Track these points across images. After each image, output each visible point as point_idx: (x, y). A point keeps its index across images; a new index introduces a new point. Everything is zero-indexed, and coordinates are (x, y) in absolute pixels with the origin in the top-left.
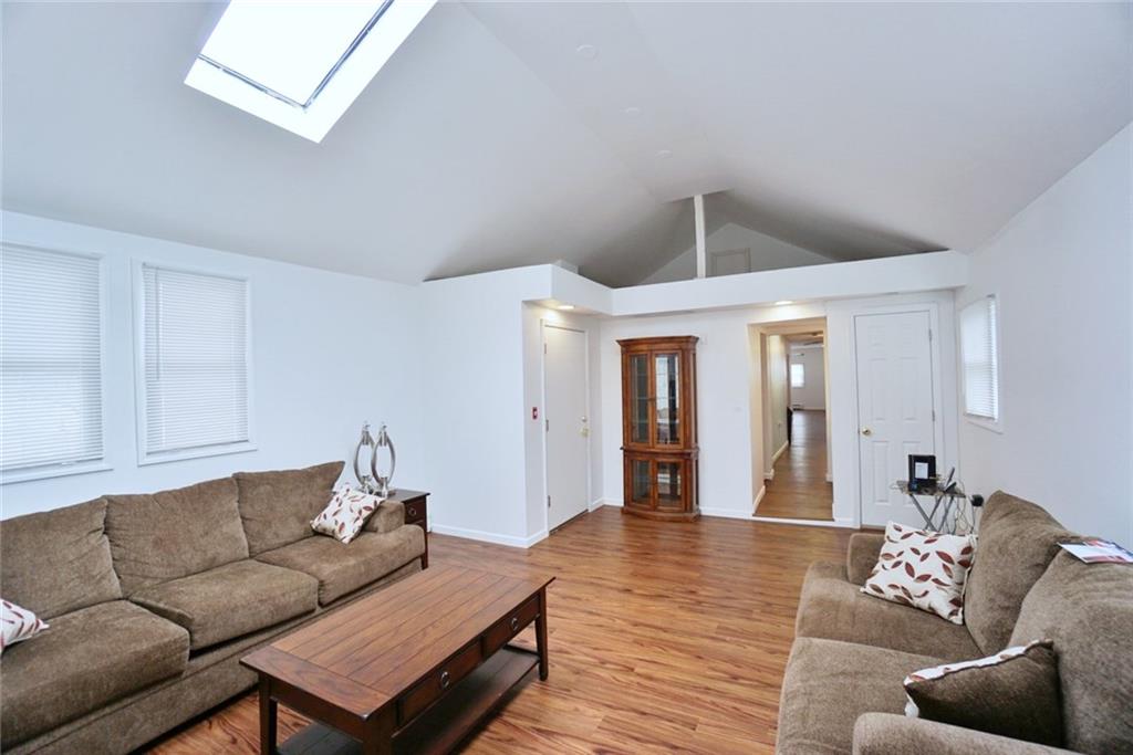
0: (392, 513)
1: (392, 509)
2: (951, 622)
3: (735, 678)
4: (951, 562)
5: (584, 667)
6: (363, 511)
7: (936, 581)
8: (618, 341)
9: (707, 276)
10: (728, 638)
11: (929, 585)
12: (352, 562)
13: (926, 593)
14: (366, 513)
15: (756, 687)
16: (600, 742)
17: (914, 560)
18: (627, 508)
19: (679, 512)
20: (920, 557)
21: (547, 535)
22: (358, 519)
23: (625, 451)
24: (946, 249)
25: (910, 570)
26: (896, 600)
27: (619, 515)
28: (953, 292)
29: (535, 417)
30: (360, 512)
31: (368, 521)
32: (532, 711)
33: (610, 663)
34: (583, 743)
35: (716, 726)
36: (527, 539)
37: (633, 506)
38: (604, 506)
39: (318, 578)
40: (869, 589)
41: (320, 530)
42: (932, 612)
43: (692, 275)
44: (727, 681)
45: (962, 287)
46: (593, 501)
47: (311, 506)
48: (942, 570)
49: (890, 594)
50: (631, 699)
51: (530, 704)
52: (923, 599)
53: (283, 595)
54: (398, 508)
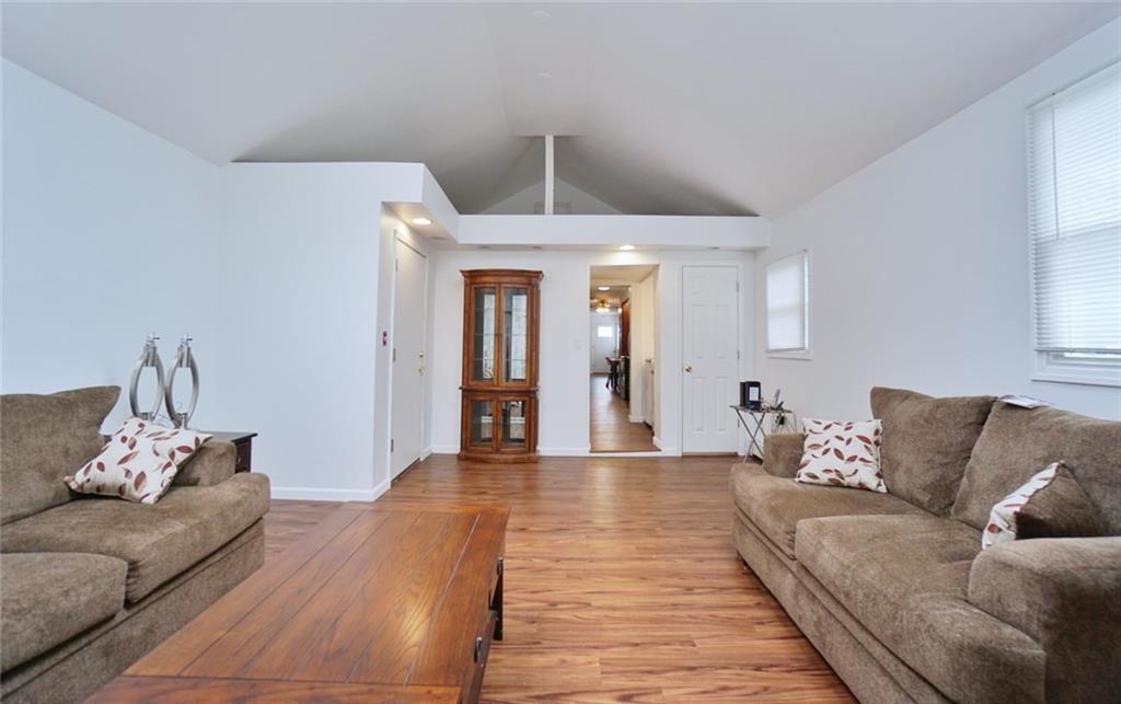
0: (221, 456)
1: (221, 451)
2: (878, 492)
3: (689, 590)
4: (870, 443)
5: (535, 614)
6: (178, 453)
7: (862, 460)
8: (462, 272)
9: (555, 213)
10: (654, 556)
11: (858, 463)
12: (179, 527)
13: (856, 471)
14: (181, 457)
15: (712, 593)
16: (617, 687)
17: (840, 445)
18: (464, 453)
19: (522, 452)
20: (844, 442)
21: (389, 487)
22: (169, 465)
23: (464, 391)
24: (756, 215)
25: (839, 454)
26: (830, 483)
27: (455, 461)
28: (754, 252)
29: (385, 343)
30: (172, 455)
31: (182, 468)
32: (514, 678)
33: (562, 603)
34: (600, 695)
35: (711, 637)
36: (373, 491)
37: (472, 451)
38: (432, 454)
39: (124, 558)
40: (804, 478)
41: (88, 488)
42: (862, 487)
43: (538, 209)
44: (684, 594)
45: (764, 248)
46: (425, 447)
47: (66, 453)
48: (864, 449)
49: (824, 478)
50: (611, 634)
51: (504, 671)
52: (853, 477)
53: (66, 593)
54: (229, 449)
